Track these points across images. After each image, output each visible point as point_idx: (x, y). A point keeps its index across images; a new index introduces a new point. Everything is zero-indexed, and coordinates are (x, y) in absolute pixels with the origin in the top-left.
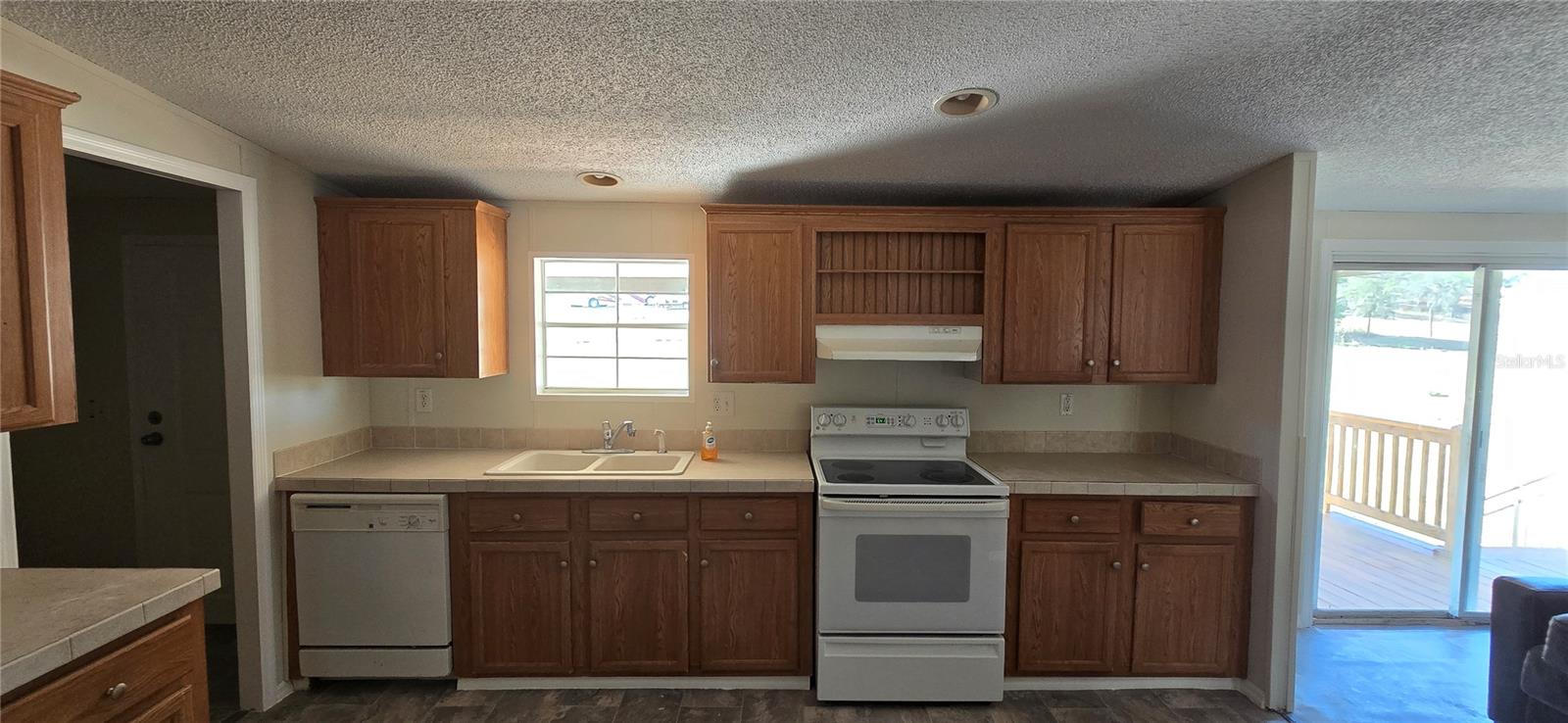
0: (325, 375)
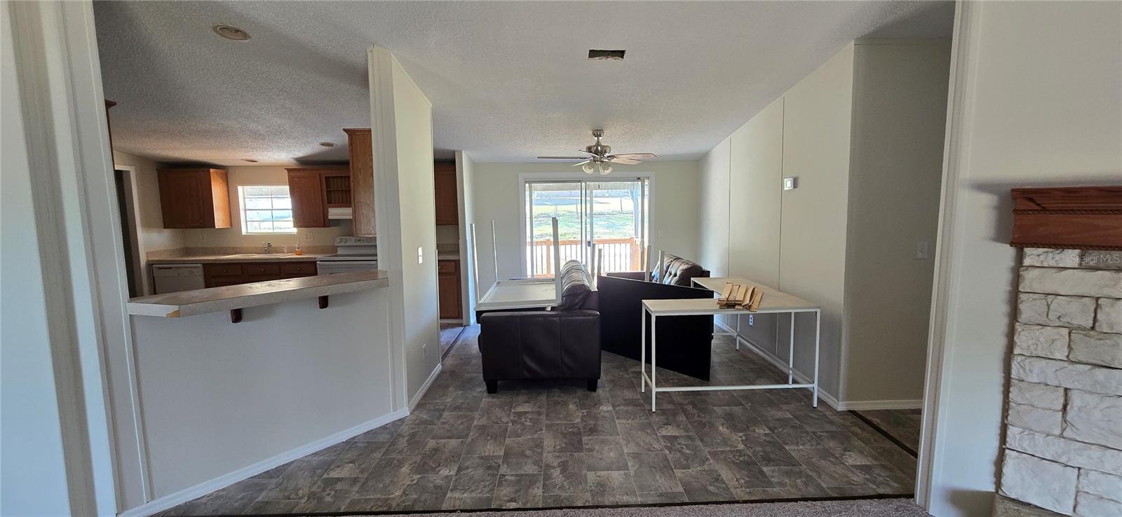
0: (165, 228)
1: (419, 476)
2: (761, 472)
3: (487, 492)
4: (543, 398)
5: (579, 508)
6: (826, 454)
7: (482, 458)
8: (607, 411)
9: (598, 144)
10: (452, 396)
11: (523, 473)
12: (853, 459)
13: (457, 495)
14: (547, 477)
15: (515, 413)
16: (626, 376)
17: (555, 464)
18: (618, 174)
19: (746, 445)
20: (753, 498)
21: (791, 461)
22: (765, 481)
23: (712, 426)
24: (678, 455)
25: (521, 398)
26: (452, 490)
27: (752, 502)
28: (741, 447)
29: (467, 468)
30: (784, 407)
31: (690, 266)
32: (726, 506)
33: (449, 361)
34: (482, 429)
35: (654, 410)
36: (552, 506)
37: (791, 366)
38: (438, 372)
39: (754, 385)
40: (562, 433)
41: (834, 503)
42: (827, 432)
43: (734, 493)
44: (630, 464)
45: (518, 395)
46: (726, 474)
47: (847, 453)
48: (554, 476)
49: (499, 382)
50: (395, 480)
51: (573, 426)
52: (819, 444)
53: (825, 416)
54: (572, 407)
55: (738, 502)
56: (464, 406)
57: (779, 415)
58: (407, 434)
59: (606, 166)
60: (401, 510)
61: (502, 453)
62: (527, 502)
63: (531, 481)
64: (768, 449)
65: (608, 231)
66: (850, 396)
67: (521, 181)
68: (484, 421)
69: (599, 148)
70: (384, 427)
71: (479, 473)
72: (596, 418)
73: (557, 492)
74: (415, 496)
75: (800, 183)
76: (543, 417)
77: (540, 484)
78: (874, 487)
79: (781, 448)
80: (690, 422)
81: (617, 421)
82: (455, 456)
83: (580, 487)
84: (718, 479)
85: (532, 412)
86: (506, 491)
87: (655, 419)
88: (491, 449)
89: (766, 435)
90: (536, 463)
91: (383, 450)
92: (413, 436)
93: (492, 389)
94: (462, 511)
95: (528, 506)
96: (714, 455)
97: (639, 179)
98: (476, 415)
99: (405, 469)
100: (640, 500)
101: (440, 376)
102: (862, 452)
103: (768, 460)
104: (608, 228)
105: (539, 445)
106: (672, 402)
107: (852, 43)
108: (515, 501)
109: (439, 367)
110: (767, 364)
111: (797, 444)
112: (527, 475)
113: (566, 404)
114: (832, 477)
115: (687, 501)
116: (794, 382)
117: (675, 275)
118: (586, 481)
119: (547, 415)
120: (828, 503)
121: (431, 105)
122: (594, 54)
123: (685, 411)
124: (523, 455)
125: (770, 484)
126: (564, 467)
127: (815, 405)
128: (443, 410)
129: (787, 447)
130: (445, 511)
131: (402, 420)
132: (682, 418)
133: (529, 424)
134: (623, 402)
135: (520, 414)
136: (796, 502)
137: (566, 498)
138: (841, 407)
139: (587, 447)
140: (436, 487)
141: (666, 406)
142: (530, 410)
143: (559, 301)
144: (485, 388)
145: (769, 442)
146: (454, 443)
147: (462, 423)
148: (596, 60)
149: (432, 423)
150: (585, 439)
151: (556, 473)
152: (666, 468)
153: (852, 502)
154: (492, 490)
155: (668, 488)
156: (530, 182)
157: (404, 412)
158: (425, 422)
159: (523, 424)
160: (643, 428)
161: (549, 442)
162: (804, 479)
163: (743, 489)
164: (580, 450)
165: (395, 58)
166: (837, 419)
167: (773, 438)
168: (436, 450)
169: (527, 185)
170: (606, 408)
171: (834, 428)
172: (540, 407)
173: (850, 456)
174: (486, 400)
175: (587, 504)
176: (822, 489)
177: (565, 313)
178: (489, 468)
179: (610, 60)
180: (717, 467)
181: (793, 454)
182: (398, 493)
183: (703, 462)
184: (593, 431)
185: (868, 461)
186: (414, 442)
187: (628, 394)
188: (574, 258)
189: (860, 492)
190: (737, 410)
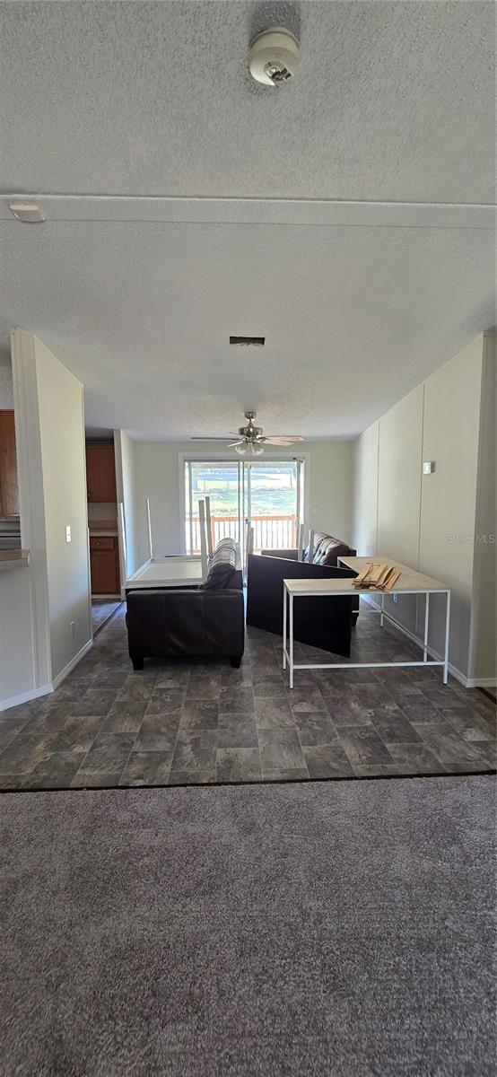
1: (52, 753)
2: (384, 748)
3: (117, 770)
4: (188, 674)
5: (203, 785)
6: (448, 730)
7: (118, 735)
8: (248, 688)
9: (250, 425)
10: (99, 673)
11: (156, 750)
12: (474, 735)
13: (87, 772)
14: (178, 754)
15: (158, 690)
16: (271, 653)
17: (188, 740)
18: (271, 454)
19: (373, 721)
20: (372, 775)
21: (414, 738)
22: (384, 756)
23: (346, 703)
24: (308, 731)
25: (166, 674)
26: (83, 768)
27: (369, 778)
28: (369, 723)
29: (101, 745)
30: (416, 683)
31: (337, 545)
32: (343, 782)
33: (102, 637)
34: (122, 706)
35: (291, 687)
36: (178, 783)
37: (426, 644)
38: (89, 648)
39: (392, 662)
40: (200, 709)
41: (447, 779)
42: (452, 709)
43: (355, 770)
44: (260, 741)
45: (163, 670)
46: (350, 750)
47: (469, 729)
48: (184, 753)
49: (145, 659)
50: (29, 757)
51: (212, 702)
52: (443, 720)
53: (454, 693)
54: (213, 683)
55: (356, 778)
56: (109, 682)
57: (409, 691)
58: (49, 710)
59: (258, 447)
60: (29, 788)
61: (138, 730)
62: (153, 780)
63: (163, 757)
64: (395, 725)
65: (277, 507)
66: (478, 673)
67: (181, 459)
68: (125, 698)
69: (251, 430)
70: (27, 704)
71: (111, 751)
72: (235, 695)
73: (185, 769)
74: (45, 774)
75: (437, 467)
76: (184, 694)
77: (170, 762)
78: (488, 763)
79: (407, 725)
80: (325, 699)
81: (255, 698)
82: (92, 733)
83: (208, 764)
84: (341, 755)
85: (174, 688)
86: (135, 768)
87: (293, 695)
88: (128, 726)
89: (395, 711)
90: (170, 740)
91: (21, 728)
92: (53, 712)
93: (138, 666)
94: (89, 789)
95: (155, 783)
96: (342, 731)
97: (295, 459)
98: (119, 691)
99: (40, 747)
100: (263, 777)
101: (89, 652)
102: (481, 728)
103: (392, 736)
104: (276, 503)
105: (175, 721)
106: (310, 679)
107: (482, 334)
108: (143, 779)
109: (90, 643)
110: (407, 641)
111: (423, 720)
112: (158, 752)
113: (207, 680)
114: (449, 753)
115: (309, 777)
116: (429, 659)
117: (324, 554)
118: (215, 758)
119: (188, 692)
120: (441, 779)
121: (82, 386)
122: (234, 340)
123: (321, 689)
124: (159, 732)
125: (390, 760)
126: (196, 743)
127: (445, 682)
128: (87, 687)
129: (412, 724)
130: (71, 789)
131: (45, 697)
132: (318, 694)
133: (168, 700)
134: (263, 678)
135: (162, 691)
136: (411, 778)
137: (193, 776)
138: (469, 683)
139: (222, 724)
140: (68, 764)
141: (305, 683)
142: (172, 686)
143: (206, 580)
144: (132, 665)
145: (397, 719)
146: (93, 719)
147: (104, 700)
148: (238, 346)
149: (74, 700)
150: (221, 716)
151: (187, 750)
152: (294, 744)
153: (463, 778)
154: (123, 767)
155: (293, 765)
156: (189, 461)
157: (48, 688)
158: (69, 699)
159: (162, 701)
160: (278, 705)
161: (186, 718)
162: (423, 755)
163: (364, 765)
164: (213, 727)
165: (38, 340)
166: (463, 695)
167: (400, 713)
168: (74, 727)
169: (187, 464)
170: (246, 684)
171: (459, 705)
172: (182, 684)
173: (471, 733)
174: (132, 676)
175: (212, 781)
176: (438, 765)
177: (209, 592)
178: (124, 745)
179: (252, 346)
180: (343, 744)
181: (417, 731)
182: (29, 771)
183: (330, 739)
184: (230, 707)
185: (487, 737)
186: (54, 719)
187: (269, 671)
188: (227, 536)
189: (475, 768)
190: (372, 686)
